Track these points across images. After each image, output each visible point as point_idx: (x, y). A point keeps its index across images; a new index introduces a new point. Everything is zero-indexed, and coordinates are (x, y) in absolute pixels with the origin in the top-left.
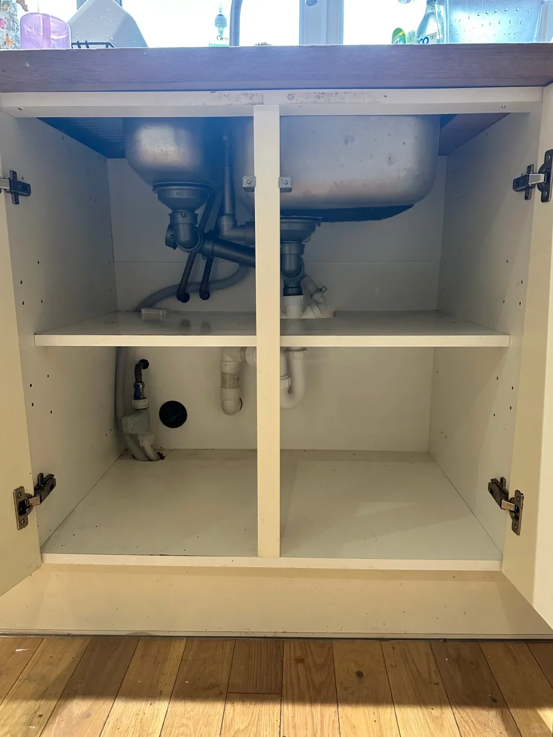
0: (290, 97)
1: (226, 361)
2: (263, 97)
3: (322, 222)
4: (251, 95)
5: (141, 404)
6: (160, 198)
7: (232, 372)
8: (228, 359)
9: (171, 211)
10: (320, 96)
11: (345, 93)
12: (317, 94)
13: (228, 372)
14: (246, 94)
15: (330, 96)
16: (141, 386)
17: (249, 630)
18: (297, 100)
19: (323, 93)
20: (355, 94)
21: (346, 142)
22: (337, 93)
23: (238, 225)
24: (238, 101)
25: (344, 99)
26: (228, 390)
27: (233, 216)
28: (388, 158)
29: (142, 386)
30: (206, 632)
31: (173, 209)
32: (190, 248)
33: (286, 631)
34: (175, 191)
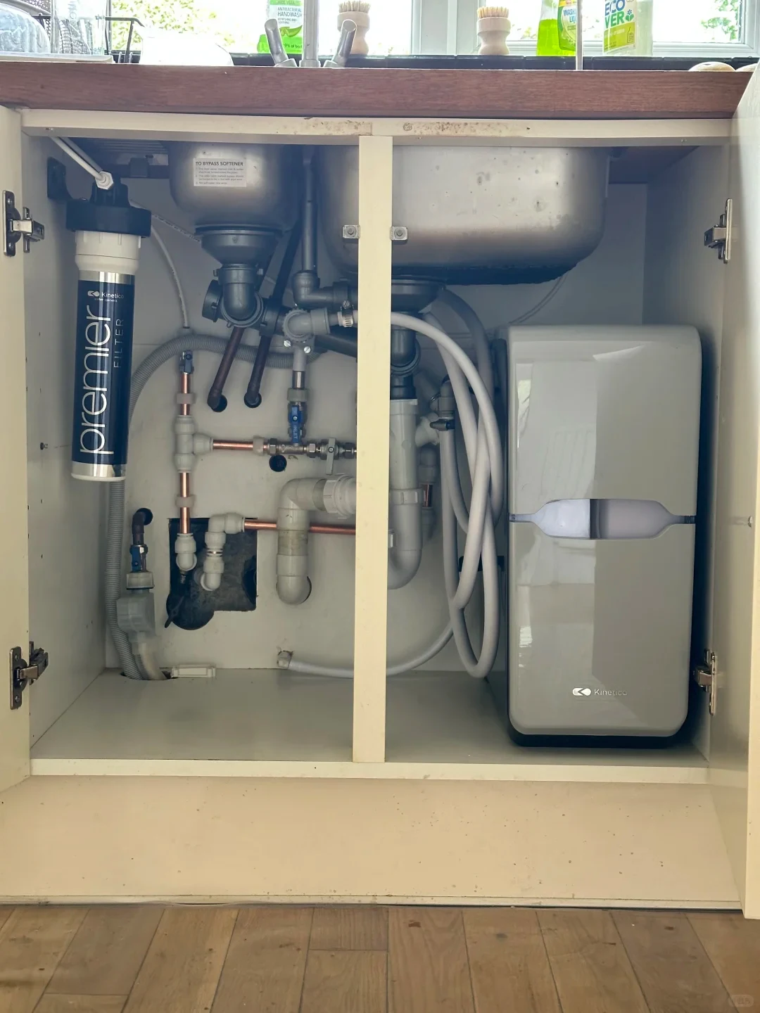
0: (407, 127)
1: (288, 509)
2: (371, 127)
3: (448, 284)
4: (356, 124)
5: (139, 580)
6: (204, 245)
7: (295, 527)
8: (292, 505)
9: (220, 266)
10: (445, 127)
11: (477, 124)
12: (440, 125)
13: (289, 527)
14: (350, 122)
15: (457, 127)
16: (142, 550)
17: (335, 891)
18: (415, 131)
19: (448, 123)
20: (489, 126)
21: (480, 181)
22: (466, 124)
23: (322, 286)
24: (339, 130)
25: (475, 131)
26: (291, 558)
27: (314, 273)
28: (536, 203)
29: (145, 550)
30: (268, 895)
31: (221, 261)
32: (245, 320)
33: (390, 894)
34: (231, 237)
